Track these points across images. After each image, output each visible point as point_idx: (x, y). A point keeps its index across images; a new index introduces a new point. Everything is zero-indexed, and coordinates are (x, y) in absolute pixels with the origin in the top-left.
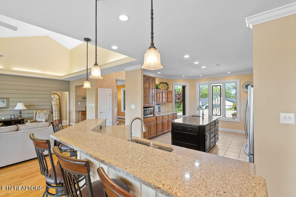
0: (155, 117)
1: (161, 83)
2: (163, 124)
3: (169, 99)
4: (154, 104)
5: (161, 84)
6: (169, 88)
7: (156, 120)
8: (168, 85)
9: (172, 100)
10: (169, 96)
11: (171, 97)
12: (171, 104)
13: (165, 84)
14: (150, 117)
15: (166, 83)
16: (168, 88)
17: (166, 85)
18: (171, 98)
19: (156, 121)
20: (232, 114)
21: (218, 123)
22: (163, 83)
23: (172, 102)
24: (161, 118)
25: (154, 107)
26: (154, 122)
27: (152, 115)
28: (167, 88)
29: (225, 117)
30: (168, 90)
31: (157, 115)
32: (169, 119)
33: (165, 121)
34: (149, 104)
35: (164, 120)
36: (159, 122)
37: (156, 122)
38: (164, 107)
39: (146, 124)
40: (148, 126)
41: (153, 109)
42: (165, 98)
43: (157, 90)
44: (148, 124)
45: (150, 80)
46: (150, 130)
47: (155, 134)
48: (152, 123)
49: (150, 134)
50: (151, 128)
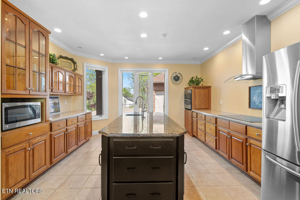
0: (47, 125)
1: (61, 57)
2: (66, 135)
3: (77, 88)
4: (45, 93)
5: (61, 59)
6: (78, 68)
7: (51, 130)
8: (75, 63)
9: (81, 90)
10: (77, 84)
11: (80, 85)
12: (80, 97)
13: (70, 61)
14: (30, 127)
15: (72, 60)
16: (75, 69)
17: (72, 64)
18: (80, 88)
19: (49, 133)
22: (66, 58)
23: (81, 95)
24: (63, 125)
25: (43, 101)
26: (43, 138)
27: (39, 120)
28: (73, 68)
30: (76, 72)
31: (51, 119)
32: (79, 124)
33: (72, 128)
34: (26, 89)
35: (68, 128)
36: (59, 132)
37: (51, 135)
38: (66, 103)
39: (15, 149)
40: (24, 150)
41: (42, 103)
42: (69, 85)
43: (52, 66)
44: (24, 145)
45: (31, 28)
46: (31, 158)
47: (47, 163)
48: (38, 140)
49: (31, 171)
50: (33, 154)
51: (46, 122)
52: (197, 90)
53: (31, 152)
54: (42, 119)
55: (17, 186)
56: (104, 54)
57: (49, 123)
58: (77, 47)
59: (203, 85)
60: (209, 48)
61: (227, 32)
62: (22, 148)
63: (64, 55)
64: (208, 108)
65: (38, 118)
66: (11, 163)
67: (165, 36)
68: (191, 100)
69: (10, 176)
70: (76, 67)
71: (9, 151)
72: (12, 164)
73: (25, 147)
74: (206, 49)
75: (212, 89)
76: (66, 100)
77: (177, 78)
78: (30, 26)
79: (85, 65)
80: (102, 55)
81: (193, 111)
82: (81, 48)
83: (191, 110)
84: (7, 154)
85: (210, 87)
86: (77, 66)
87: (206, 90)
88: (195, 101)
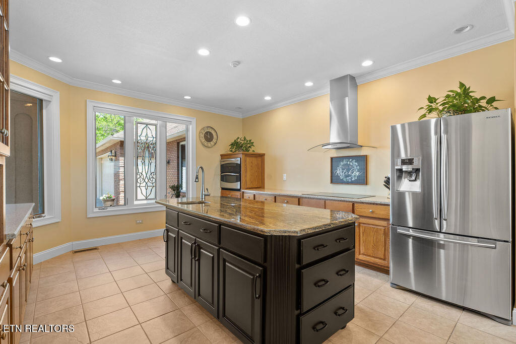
52: (248, 159)
56: (62, 60)
59: (256, 152)
60: (272, 98)
61: (309, 84)
64: (261, 187)
67: (237, 63)
68: (240, 173)
74: (268, 98)
75: (266, 158)
77: (208, 137)
80: (55, 59)
81: (243, 192)
83: (239, 190)
85: (264, 155)
87: (260, 159)
88: (246, 176)
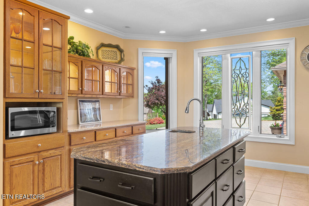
0: (64, 136)
1: (103, 45)
3: (124, 87)
4: (60, 96)
5: (103, 48)
6: (125, 58)
7: (70, 144)
8: (121, 51)
11: (130, 82)
13: (115, 50)
15: (117, 47)
16: (122, 60)
17: (118, 53)
19: (67, 147)
20: (271, 127)
21: (242, 151)
22: (109, 46)
23: (133, 97)
26: (58, 152)
28: (119, 59)
29: (261, 133)
30: (123, 63)
31: (70, 129)
34: (34, 92)
37: (70, 150)
38: (112, 109)
39: (20, 160)
40: (31, 163)
41: (58, 109)
42: (110, 83)
43: (81, 60)
44: (31, 158)
45: (41, 18)
46: (41, 175)
47: (63, 185)
48: (50, 154)
49: (41, 189)
50: (44, 170)
51: (63, 132)
53: (41, 166)
54: (58, 129)
55: (22, 203)
56: (165, 31)
57: (67, 134)
58: (124, 27)
62: (29, 160)
63: (106, 42)
65: (53, 126)
66: (16, 175)
69: (14, 189)
70: (122, 57)
71: (14, 161)
72: (17, 177)
73: (32, 159)
76: (112, 105)
78: (40, 17)
79: (140, 52)
80: (162, 32)
82: (129, 27)
84: (11, 164)
86: (124, 56)
